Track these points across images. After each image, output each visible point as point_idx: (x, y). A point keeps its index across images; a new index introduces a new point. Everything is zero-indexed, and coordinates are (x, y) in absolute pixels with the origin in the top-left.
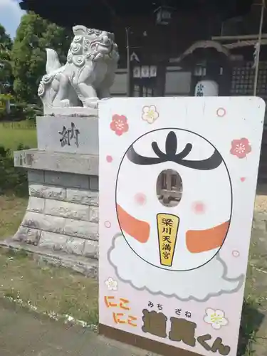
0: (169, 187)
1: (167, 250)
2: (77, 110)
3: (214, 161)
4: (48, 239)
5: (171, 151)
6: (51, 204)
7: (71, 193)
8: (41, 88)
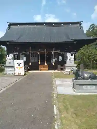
0: (19, 65)
1: (19, 69)
2: (10, 61)
3: (21, 63)
4: (8, 73)
5: (19, 63)
6: (8, 70)
7: (10, 68)
8: (7, 59)
